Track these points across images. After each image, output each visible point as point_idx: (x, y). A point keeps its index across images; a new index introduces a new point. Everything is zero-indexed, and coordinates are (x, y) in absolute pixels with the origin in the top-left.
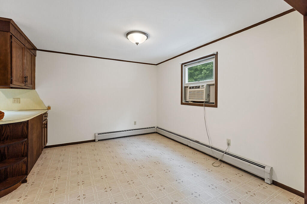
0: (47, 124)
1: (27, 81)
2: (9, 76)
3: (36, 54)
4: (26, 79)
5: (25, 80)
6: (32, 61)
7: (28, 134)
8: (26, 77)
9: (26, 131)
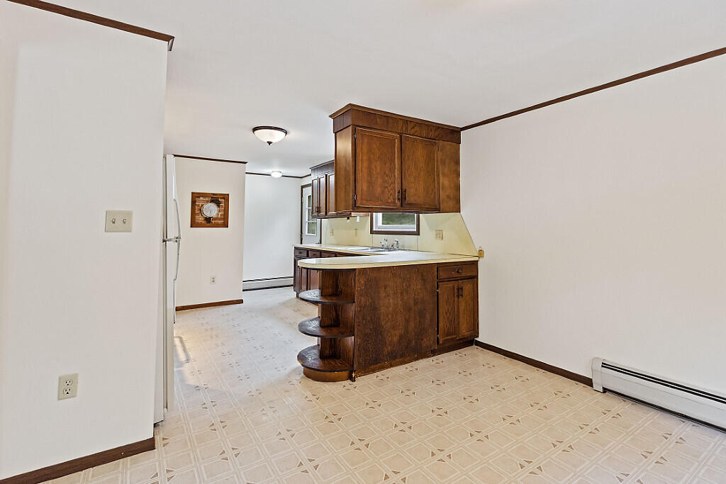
2: (351, 194)
5: (399, 196)
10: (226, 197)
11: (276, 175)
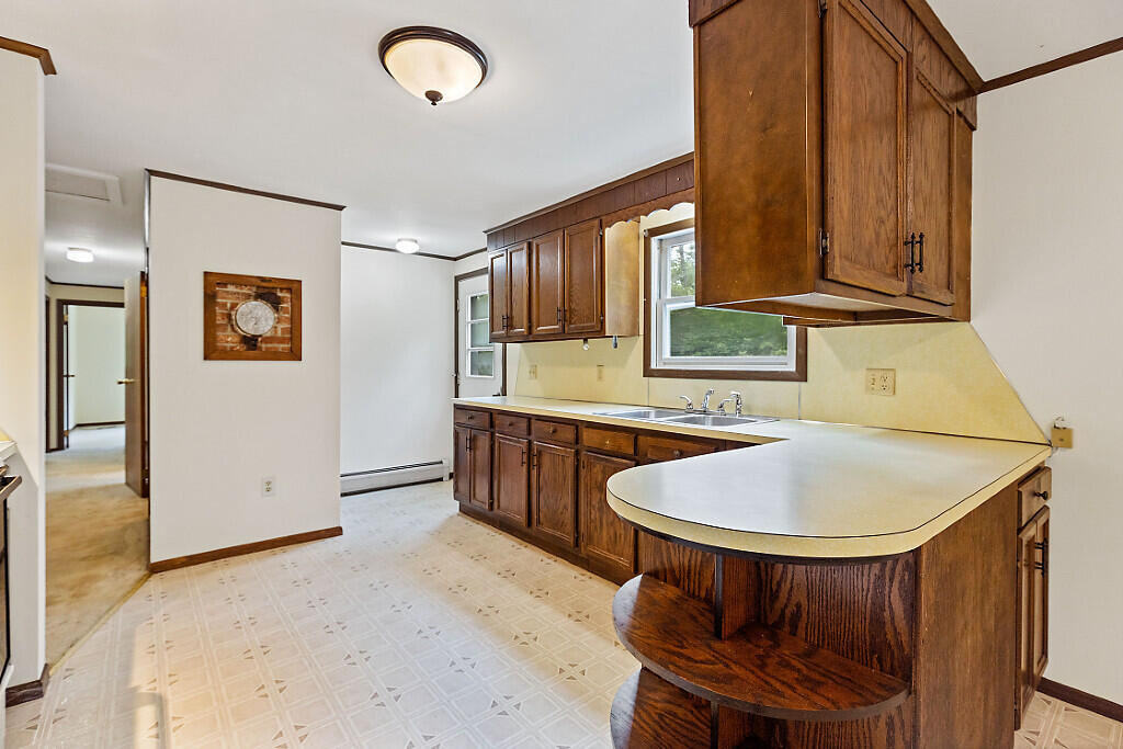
0: (1044, 546)
1: (920, 264)
2: (812, 231)
3: (975, 115)
4: (917, 251)
5: (908, 256)
6: (950, 151)
7: (914, 646)
8: (916, 241)
9: (902, 624)
10: (294, 287)
11: (408, 248)
